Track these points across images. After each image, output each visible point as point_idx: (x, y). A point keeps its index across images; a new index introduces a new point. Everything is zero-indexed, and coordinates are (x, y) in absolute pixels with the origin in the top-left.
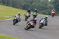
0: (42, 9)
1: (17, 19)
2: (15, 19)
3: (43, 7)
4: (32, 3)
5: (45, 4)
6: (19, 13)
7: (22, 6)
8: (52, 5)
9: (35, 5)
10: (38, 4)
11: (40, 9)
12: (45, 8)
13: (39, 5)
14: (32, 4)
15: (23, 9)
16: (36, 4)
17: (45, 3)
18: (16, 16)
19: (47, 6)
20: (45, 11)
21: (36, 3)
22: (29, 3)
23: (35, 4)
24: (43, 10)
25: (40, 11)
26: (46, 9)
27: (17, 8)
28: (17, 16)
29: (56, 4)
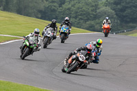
0: (86, 18)
1: (30, 44)
2: (26, 45)
3: (89, 14)
4: (64, 3)
5: (93, 6)
6: (36, 30)
7: (40, 11)
8: (108, 9)
9: (69, 9)
10: (77, 6)
11: (81, 19)
12: (93, 15)
13: (78, 8)
14: (63, 6)
15: (41, 18)
16: (73, 6)
17: (94, 4)
18: (27, 39)
19: (98, 11)
20: (93, 22)
21: (72, 3)
22: (55, 4)
23: (70, 6)
24: (88, 20)
25: (82, 21)
26: (96, 17)
27: (28, 15)
28: (31, 38)
29: (119, 6)
